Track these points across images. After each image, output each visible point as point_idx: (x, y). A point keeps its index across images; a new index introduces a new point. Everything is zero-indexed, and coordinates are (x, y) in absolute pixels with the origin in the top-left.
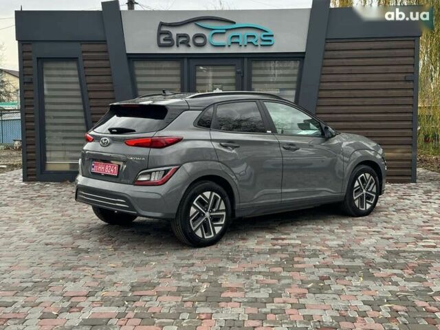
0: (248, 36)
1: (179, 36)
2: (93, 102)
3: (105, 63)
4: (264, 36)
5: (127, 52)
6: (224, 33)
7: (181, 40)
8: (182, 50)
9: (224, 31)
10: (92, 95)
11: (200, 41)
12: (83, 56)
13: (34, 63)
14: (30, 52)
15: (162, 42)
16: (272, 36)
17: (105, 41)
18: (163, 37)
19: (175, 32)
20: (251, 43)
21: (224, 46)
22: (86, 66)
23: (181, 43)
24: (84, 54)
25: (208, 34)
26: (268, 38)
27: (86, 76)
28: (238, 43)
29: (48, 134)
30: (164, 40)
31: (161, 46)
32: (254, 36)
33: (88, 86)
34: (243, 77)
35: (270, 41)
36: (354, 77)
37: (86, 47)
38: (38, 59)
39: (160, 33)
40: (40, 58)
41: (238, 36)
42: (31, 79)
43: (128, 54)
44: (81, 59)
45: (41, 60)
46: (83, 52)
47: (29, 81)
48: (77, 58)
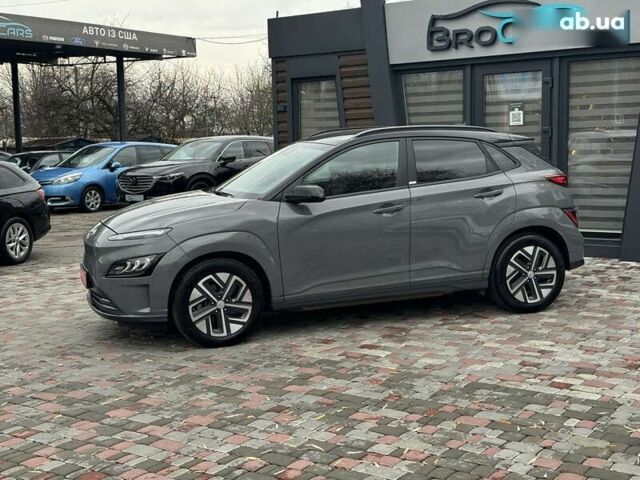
3: (363, 81)
12: (342, 73)
13: (287, 85)
14: (284, 71)
17: (364, 50)
22: (344, 86)
24: (343, 70)
27: (344, 99)
34: (552, 89)
37: (344, 60)
38: (293, 80)
40: (295, 79)
42: (285, 107)
43: (392, 65)
44: (338, 78)
45: (298, 81)
46: (341, 67)
47: (283, 109)
48: (335, 76)
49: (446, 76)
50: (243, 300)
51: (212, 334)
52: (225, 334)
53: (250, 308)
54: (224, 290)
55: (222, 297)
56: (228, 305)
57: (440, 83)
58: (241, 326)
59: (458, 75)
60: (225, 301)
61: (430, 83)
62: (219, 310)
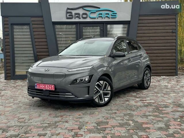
0: (106, 14)
1: (76, 14)
2: (37, 44)
3: (42, 26)
4: (113, 14)
5: (53, 21)
6: (95, 12)
7: (76, 16)
8: (77, 20)
9: (96, 12)
10: (36, 40)
11: (85, 16)
12: (32, 23)
13: (9, 26)
14: (8, 21)
15: (68, 16)
16: (116, 14)
17: (43, 16)
18: (68, 14)
19: (74, 12)
20: (107, 17)
21: (95, 18)
22: (33, 27)
23: (76, 17)
25: (88, 13)
26: (114, 15)
27: (34, 32)
28: (102, 17)
29: (16, 58)
30: (69, 15)
31: (67, 18)
32: (108, 14)
33: (35, 36)
34: (103, 32)
35: (115, 16)
36: (151, 31)
37: (33, 19)
39: (67, 13)
40: (12, 24)
41: (102, 14)
42: (8, 33)
43: (53, 22)
44: (31, 24)
46: (32, 21)
48: (29, 24)
49: (70, 26)
50: (108, 90)
51: (100, 102)
52: (104, 102)
53: (110, 92)
54: (102, 87)
55: (101, 89)
56: (103, 92)
57: (66, 28)
58: (108, 98)
59: (74, 26)
60: (102, 90)
61: (63, 28)
62: (101, 94)
